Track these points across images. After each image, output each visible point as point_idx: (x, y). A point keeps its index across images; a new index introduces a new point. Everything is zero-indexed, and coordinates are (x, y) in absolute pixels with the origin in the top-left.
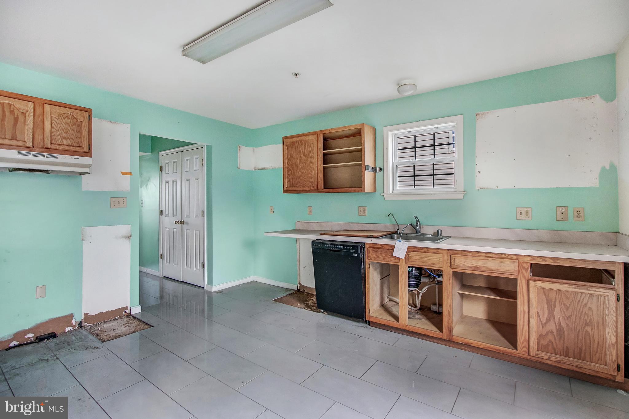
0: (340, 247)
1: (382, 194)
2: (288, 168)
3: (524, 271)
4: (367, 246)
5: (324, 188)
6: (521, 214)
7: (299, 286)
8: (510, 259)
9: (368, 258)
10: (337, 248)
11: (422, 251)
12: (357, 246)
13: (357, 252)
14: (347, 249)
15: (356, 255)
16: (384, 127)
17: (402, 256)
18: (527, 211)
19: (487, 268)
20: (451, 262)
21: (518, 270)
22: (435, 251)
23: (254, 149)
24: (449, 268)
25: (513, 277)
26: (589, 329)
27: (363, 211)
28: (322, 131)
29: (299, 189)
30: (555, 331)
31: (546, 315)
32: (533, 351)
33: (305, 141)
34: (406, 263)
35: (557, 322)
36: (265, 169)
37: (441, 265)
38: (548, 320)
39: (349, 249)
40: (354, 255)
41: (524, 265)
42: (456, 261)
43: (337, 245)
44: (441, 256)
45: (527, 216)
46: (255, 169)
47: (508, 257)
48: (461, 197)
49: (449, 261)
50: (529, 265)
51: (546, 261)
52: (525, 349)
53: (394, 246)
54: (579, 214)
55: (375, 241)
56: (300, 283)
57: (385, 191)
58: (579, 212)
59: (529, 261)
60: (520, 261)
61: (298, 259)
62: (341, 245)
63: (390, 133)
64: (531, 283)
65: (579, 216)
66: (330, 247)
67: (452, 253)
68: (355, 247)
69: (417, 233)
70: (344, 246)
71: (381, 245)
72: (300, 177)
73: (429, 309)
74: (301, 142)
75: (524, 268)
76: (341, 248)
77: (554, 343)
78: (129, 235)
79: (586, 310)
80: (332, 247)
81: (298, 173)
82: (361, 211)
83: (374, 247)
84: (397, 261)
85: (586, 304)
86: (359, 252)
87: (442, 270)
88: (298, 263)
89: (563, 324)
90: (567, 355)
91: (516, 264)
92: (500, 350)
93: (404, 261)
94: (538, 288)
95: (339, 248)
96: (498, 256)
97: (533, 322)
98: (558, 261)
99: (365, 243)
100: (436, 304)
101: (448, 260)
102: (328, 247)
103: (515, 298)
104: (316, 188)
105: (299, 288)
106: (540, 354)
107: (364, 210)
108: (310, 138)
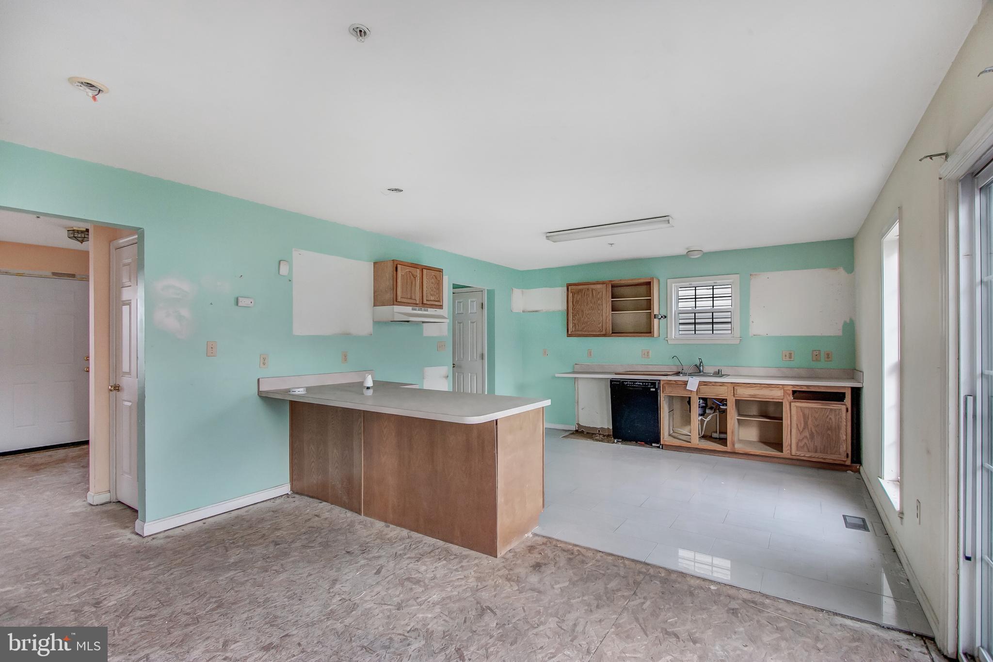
0: (639, 383)
1: (666, 339)
2: (573, 313)
3: (787, 396)
4: (662, 383)
5: (612, 333)
6: (786, 356)
7: (577, 426)
8: (778, 388)
9: (663, 392)
10: (636, 385)
11: (710, 384)
12: (655, 383)
13: (654, 387)
14: (645, 385)
15: (654, 390)
16: (668, 280)
17: (694, 389)
18: (790, 354)
19: (761, 395)
20: (734, 393)
21: (784, 396)
22: (721, 384)
23: (522, 291)
24: (733, 397)
25: (780, 401)
26: (829, 432)
27: (646, 354)
28: (611, 281)
29: (586, 333)
30: (808, 436)
31: (803, 425)
32: (794, 453)
33: (592, 290)
34: (697, 394)
35: (810, 429)
36: (536, 311)
37: (726, 395)
38: (804, 429)
39: (648, 385)
40: (652, 390)
41: (788, 392)
42: (738, 391)
43: (636, 382)
44: (726, 387)
45: (790, 357)
46: (523, 311)
47: (776, 386)
48: (737, 342)
49: (733, 391)
50: (791, 391)
51: (802, 388)
52: (789, 451)
53: (688, 381)
54: (828, 356)
55: (669, 378)
56: (578, 424)
57: (669, 336)
58: (828, 355)
59: (792, 389)
60: (785, 389)
61: (576, 399)
62: (640, 382)
63: (673, 285)
64: (793, 404)
65: (828, 357)
66: (630, 384)
67: (735, 385)
68: (653, 383)
69: (700, 372)
70: (643, 383)
71: (675, 381)
72: (587, 322)
73: (711, 437)
74: (588, 289)
75: (788, 394)
76: (640, 385)
77: (808, 445)
78: (447, 376)
79: (828, 420)
80: (632, 384)
81: (585, 318)
82: (644, 354)
83: (669, 383)
84: (689, 393)
85: (828, 416)
86: (657, 387)
87: (726, 399)
88: (576, 404)
89: (813, 431)
90: (816, 452)
91: (782, 391)
92: (771, 454)
93: (695, 393)
94: (797, 407)
95: (638, 385)
96: (769, 386)
97: (794, 431)
98: (810, 388)
99: (660, 380)
100: (717, 432)
101: (731, 390)
102: (628, 384)
103: (782, 420)
104: (604, 332)
105: (577, 429)
106: (798, 453)
107: (648, 353)
108: (599, 286)
